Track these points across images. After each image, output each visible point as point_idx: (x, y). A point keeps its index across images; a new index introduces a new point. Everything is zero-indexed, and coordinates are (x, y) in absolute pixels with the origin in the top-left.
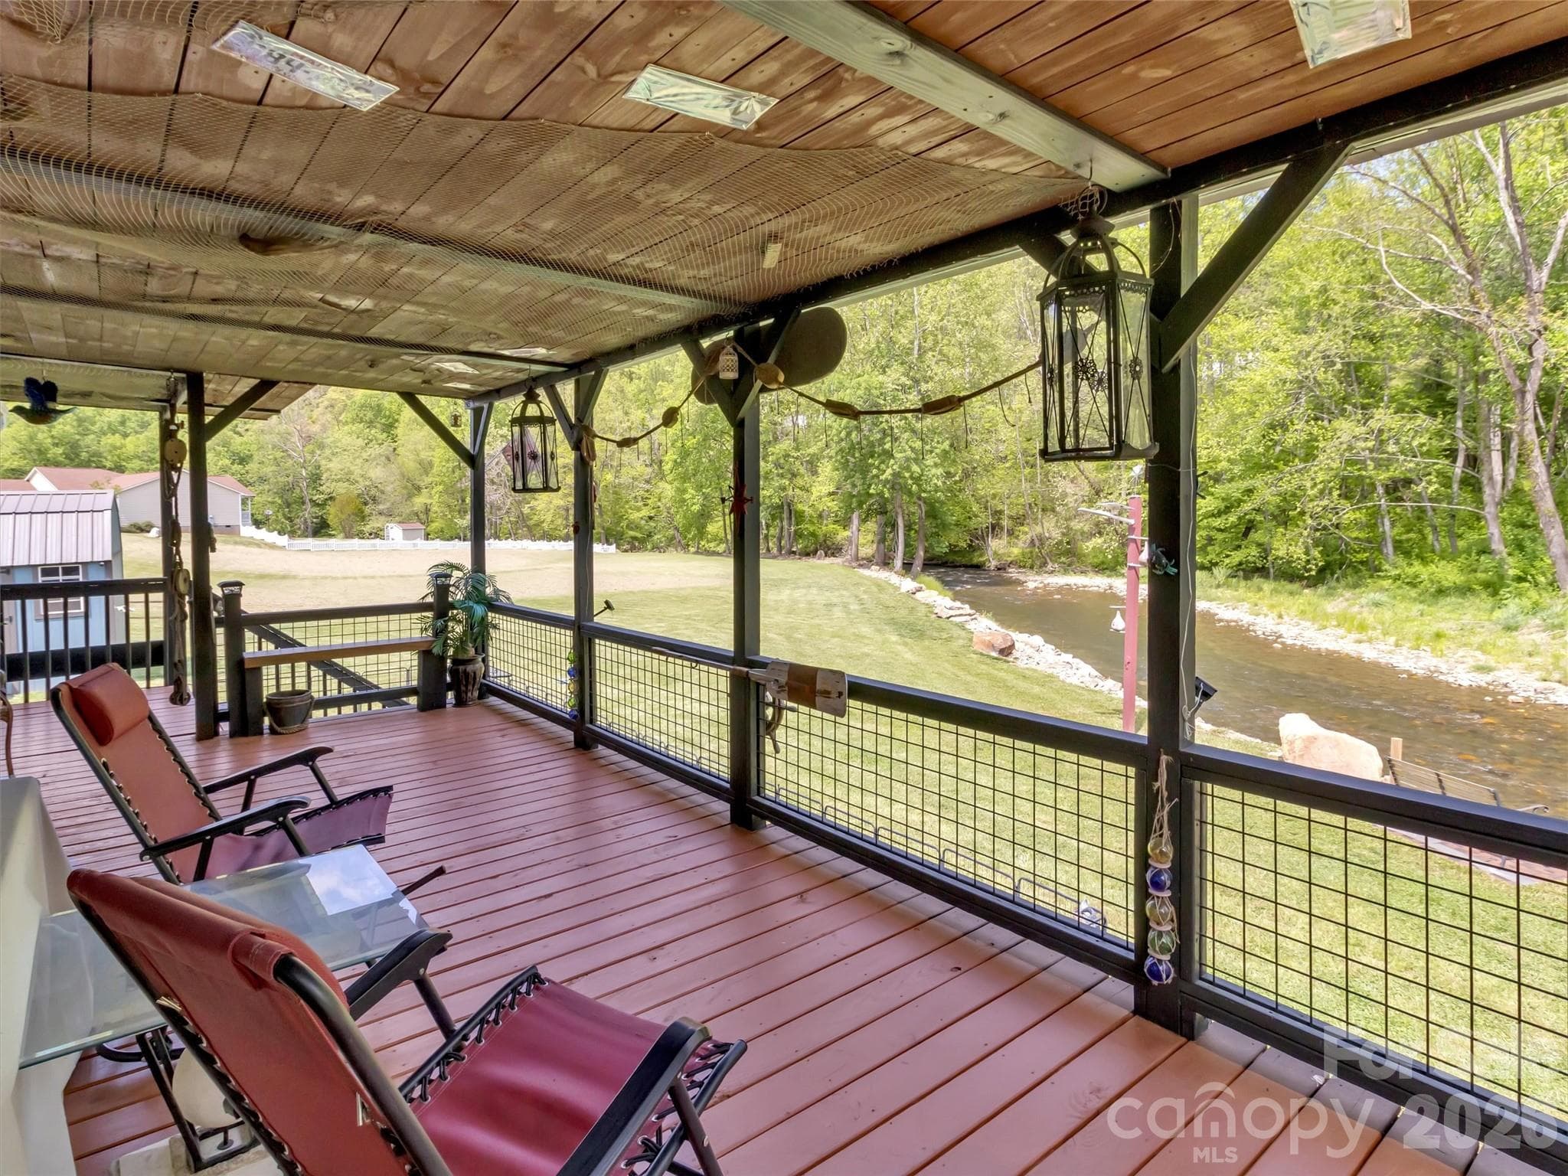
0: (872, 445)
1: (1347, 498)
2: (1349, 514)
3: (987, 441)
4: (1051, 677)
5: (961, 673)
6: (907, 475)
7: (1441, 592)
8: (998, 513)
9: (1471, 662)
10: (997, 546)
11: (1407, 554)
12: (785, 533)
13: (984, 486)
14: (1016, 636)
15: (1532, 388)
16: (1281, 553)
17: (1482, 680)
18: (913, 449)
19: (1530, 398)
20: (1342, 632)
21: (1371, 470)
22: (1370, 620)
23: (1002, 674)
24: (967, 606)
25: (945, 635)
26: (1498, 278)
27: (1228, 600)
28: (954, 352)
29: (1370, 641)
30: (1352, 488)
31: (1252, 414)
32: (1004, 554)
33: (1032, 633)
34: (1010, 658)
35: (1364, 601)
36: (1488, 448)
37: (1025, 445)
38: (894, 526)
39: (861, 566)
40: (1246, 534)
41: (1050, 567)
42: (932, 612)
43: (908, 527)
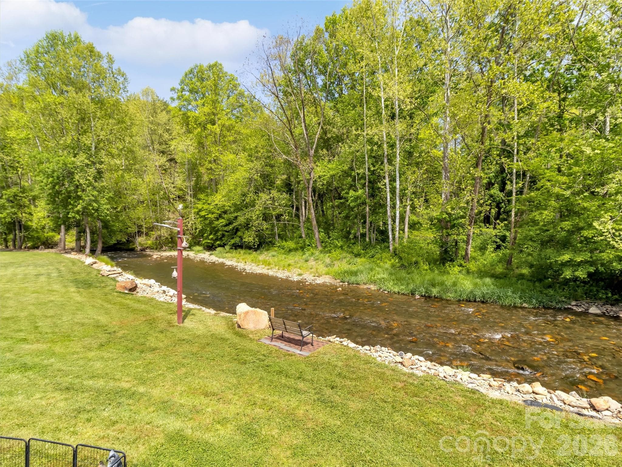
0: (69, 192)
1: (265, 220)
2: (265, 225)
3: (134, 194)
4: (152, 299)
5: (105, 304)
6: (91, 208)
7: (290, 251)
8: (140, 227)
9: (297, 273)
10: (141, 240)
11: (282, 239)
12: (17, 237)
13: (133, 214)
14: (139, 281)
15: (311, 186)
16: (246, 240)
17: (299, 278)
18: (93, 196)
19: (310, 189)
20: (263, 266)
21: (272, 211)
22: (271, 261)
23: (128, 302)
24: (120, 269)
25: (103, 285)
26: (303, 152)
27: (229, 258)
28: (115, 151)
29: (271, 269)
30: (266, 217)
31: (235, 190)
32: (144, 244)
33: (150, 279)
34: (135, 293)
35: (270, 255)
36: (301, 205)
37: (152, 197)
38: (84, 232)
39: (66, 252)
40: (236, 233)
41: (164, 248)
42: (99, 274)
43: (93, 233)
